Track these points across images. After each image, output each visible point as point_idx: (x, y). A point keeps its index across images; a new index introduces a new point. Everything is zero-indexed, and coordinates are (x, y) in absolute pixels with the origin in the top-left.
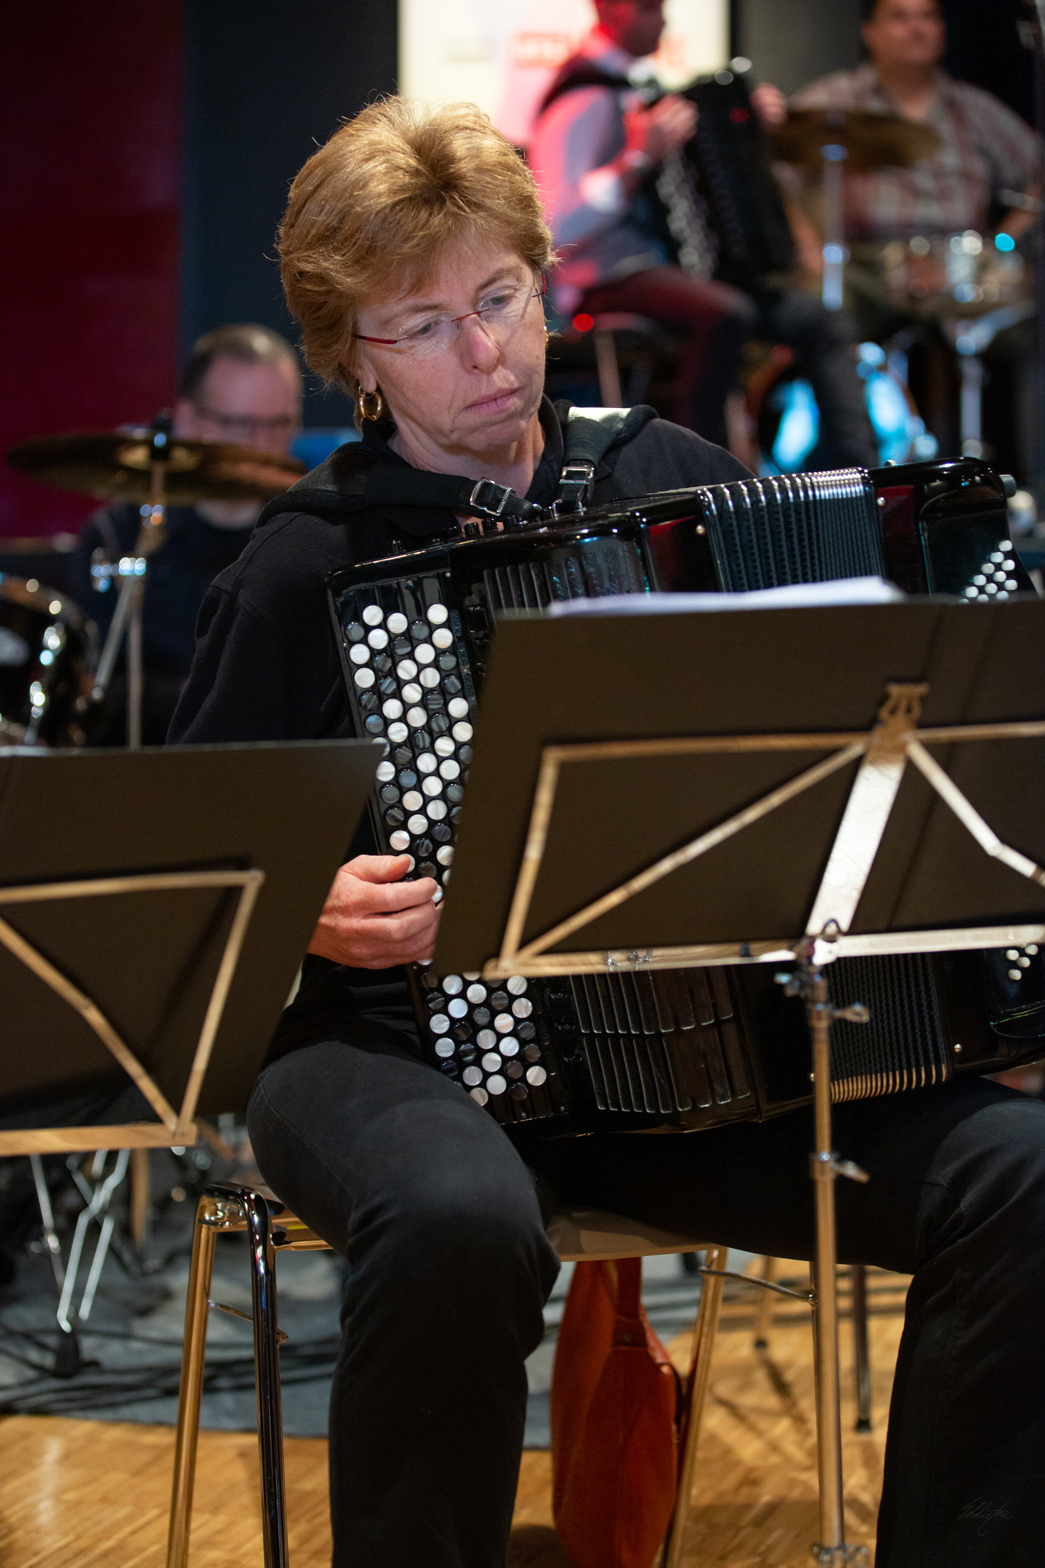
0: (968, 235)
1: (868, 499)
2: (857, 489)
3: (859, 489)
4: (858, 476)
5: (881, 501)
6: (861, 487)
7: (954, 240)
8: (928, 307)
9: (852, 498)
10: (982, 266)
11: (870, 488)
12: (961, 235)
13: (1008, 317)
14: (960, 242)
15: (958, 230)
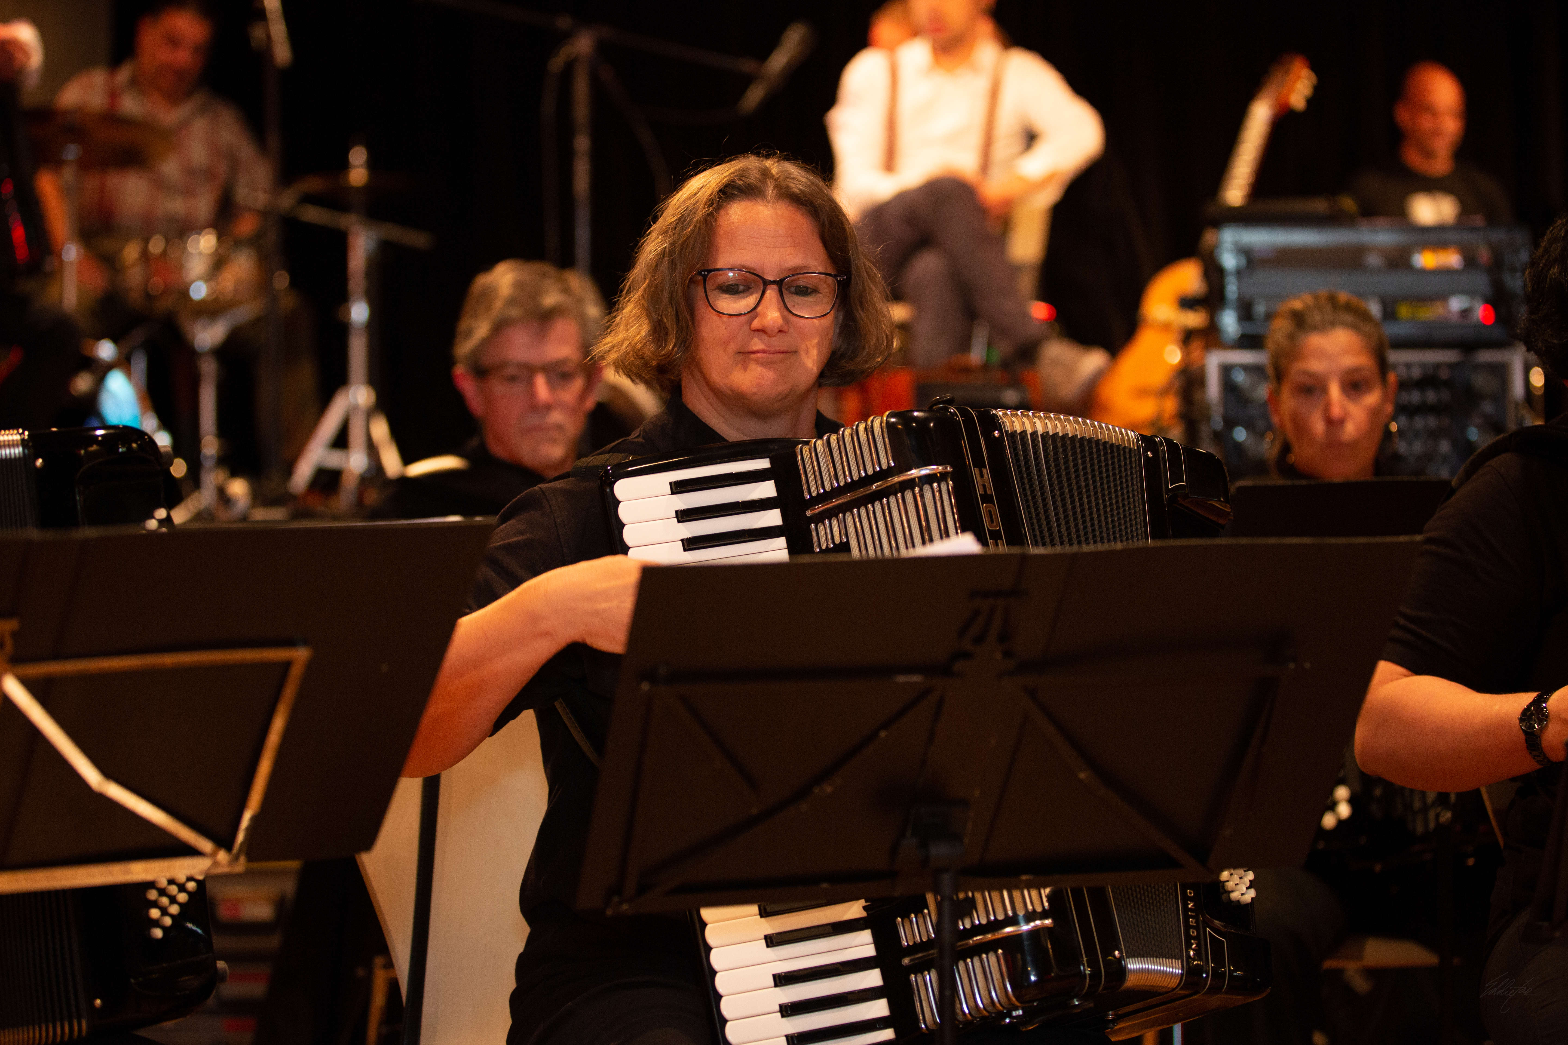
0: (207, 234)
1: (25, 461)
2: (17, 451)
3: (18, 451)
4: (18, 437)
5: (39, 462)
6: (21, 449)
7: (193, 238)
8: (163, 305)
9: (11, 458)
10: (218, 263)
11: (29, 450)
12: (199, 234)
13: (245, 313)
14: (198, 242)
15: (198, 229)
